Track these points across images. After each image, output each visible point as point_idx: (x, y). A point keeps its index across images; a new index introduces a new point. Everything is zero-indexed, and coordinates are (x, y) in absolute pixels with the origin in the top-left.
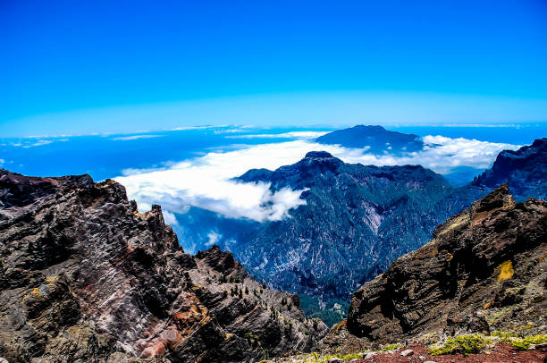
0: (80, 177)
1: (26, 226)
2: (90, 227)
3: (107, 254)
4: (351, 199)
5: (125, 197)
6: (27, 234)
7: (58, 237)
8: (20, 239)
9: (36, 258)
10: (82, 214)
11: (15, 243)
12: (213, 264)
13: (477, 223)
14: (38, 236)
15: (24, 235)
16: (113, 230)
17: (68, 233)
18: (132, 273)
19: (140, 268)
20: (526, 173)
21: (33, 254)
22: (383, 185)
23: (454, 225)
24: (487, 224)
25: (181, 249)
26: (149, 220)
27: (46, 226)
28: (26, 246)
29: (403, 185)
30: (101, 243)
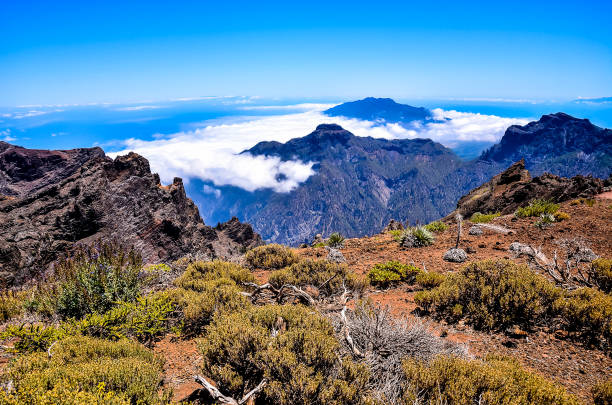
0: (91, 150)
1: (51, 200)
2: (117, 200)
3: (134, 227)
4: (362, 172)
5: (149, 170)
6: (54, 209)
7: (86, 210)
8: (45, 214)
9: (64, 232)
10: (108, 187)
11: (41, 217)
12: (233, 235)
13: (498, 194)
14: (65, 210)
15: (49, 210)
16: (139, 203)
17: (96, 206)
18: (160, 244)
19: (168, 239)
20: (533, 148)
21: (60, 228)
22: (393, 158)
23: (477, 197)
24: (507, 195)
25: (201, 221)
26: (172, 193)
27: (72, 200)
28: (53, 221)
29: (412, 159)
30: (128, 216)
